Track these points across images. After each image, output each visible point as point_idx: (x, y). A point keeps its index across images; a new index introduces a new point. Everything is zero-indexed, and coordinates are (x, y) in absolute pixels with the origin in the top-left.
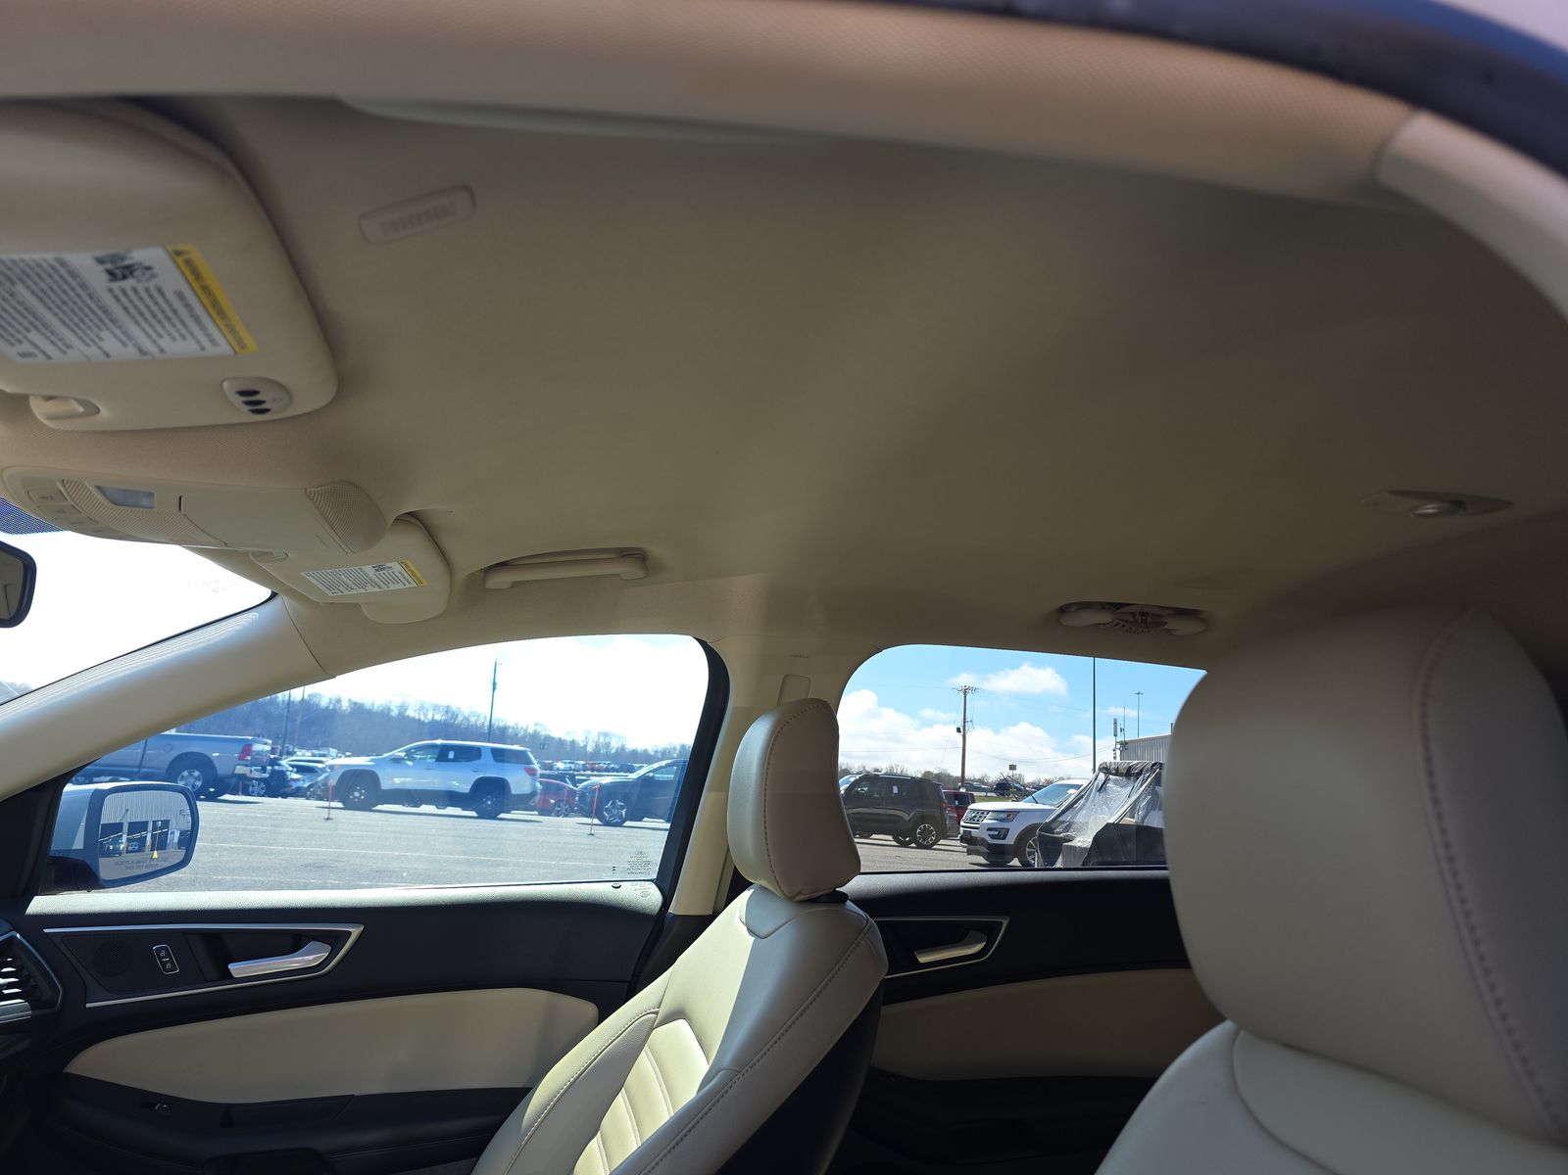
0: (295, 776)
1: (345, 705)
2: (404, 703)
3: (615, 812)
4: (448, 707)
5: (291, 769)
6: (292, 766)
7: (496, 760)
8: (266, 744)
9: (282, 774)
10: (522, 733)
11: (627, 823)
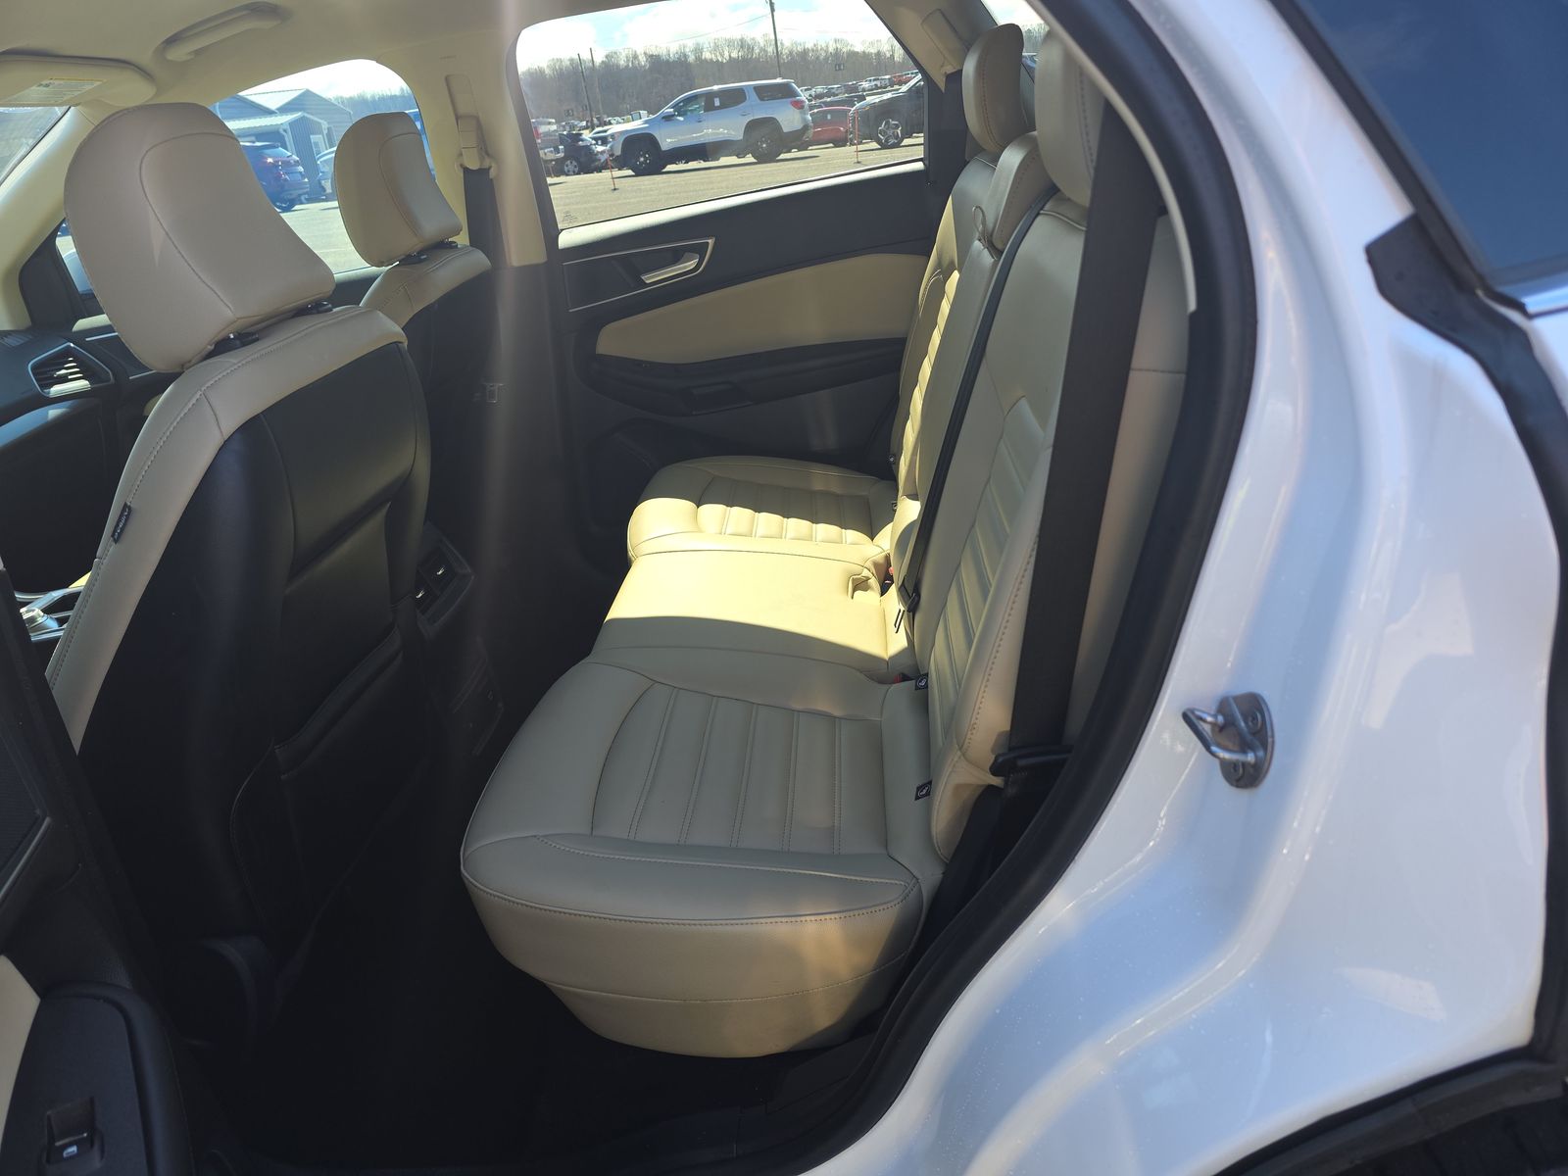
0: (600, 148)
1: (642, 60)
2: (698, 44)
3: (890, 132)
4: (742, 40)
5: (594, 142)
6: (594, 139)
7: (762, 99)
8: (550, 123)
9: (588, 148)
10: (824, 54)
11: (906, 142)
